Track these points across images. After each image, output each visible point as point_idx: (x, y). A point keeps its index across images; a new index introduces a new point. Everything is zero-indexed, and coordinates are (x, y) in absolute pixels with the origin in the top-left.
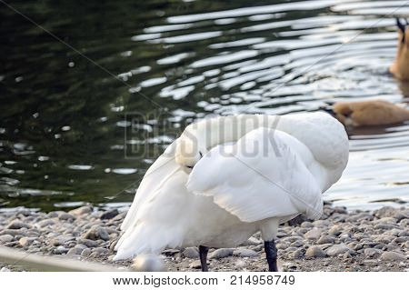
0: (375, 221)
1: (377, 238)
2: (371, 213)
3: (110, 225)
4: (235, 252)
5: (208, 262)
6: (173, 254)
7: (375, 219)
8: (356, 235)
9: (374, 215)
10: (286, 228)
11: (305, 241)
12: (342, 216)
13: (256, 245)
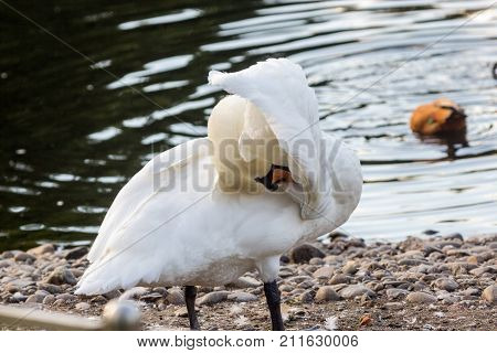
0: (399, 255)
1: (401, 276)
2: (394, 246)
3: (77, 267)
4: (229, 296)
5: (196, 308)
6: (155, 300)
7: (399, 252)
8: (376, 273)
9: (397, 248)
10: (291, 266)
11: (315, 281)
12: (359, 250)
13: (255, 287)
